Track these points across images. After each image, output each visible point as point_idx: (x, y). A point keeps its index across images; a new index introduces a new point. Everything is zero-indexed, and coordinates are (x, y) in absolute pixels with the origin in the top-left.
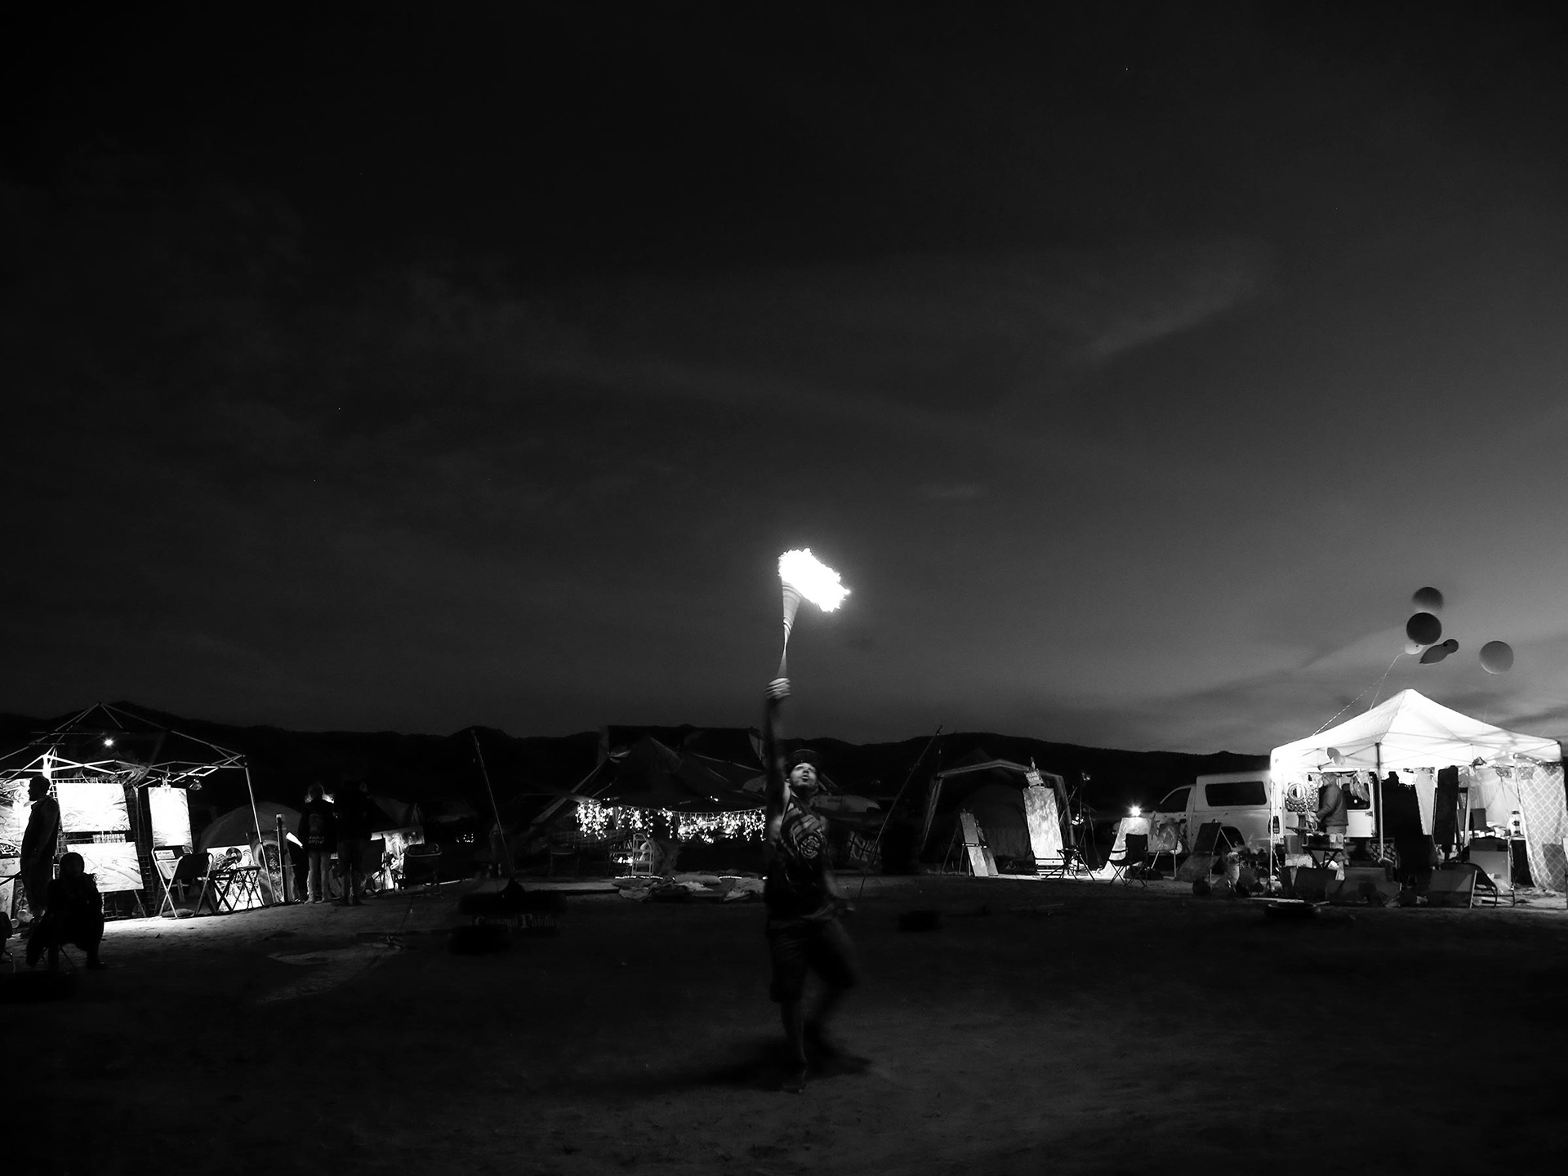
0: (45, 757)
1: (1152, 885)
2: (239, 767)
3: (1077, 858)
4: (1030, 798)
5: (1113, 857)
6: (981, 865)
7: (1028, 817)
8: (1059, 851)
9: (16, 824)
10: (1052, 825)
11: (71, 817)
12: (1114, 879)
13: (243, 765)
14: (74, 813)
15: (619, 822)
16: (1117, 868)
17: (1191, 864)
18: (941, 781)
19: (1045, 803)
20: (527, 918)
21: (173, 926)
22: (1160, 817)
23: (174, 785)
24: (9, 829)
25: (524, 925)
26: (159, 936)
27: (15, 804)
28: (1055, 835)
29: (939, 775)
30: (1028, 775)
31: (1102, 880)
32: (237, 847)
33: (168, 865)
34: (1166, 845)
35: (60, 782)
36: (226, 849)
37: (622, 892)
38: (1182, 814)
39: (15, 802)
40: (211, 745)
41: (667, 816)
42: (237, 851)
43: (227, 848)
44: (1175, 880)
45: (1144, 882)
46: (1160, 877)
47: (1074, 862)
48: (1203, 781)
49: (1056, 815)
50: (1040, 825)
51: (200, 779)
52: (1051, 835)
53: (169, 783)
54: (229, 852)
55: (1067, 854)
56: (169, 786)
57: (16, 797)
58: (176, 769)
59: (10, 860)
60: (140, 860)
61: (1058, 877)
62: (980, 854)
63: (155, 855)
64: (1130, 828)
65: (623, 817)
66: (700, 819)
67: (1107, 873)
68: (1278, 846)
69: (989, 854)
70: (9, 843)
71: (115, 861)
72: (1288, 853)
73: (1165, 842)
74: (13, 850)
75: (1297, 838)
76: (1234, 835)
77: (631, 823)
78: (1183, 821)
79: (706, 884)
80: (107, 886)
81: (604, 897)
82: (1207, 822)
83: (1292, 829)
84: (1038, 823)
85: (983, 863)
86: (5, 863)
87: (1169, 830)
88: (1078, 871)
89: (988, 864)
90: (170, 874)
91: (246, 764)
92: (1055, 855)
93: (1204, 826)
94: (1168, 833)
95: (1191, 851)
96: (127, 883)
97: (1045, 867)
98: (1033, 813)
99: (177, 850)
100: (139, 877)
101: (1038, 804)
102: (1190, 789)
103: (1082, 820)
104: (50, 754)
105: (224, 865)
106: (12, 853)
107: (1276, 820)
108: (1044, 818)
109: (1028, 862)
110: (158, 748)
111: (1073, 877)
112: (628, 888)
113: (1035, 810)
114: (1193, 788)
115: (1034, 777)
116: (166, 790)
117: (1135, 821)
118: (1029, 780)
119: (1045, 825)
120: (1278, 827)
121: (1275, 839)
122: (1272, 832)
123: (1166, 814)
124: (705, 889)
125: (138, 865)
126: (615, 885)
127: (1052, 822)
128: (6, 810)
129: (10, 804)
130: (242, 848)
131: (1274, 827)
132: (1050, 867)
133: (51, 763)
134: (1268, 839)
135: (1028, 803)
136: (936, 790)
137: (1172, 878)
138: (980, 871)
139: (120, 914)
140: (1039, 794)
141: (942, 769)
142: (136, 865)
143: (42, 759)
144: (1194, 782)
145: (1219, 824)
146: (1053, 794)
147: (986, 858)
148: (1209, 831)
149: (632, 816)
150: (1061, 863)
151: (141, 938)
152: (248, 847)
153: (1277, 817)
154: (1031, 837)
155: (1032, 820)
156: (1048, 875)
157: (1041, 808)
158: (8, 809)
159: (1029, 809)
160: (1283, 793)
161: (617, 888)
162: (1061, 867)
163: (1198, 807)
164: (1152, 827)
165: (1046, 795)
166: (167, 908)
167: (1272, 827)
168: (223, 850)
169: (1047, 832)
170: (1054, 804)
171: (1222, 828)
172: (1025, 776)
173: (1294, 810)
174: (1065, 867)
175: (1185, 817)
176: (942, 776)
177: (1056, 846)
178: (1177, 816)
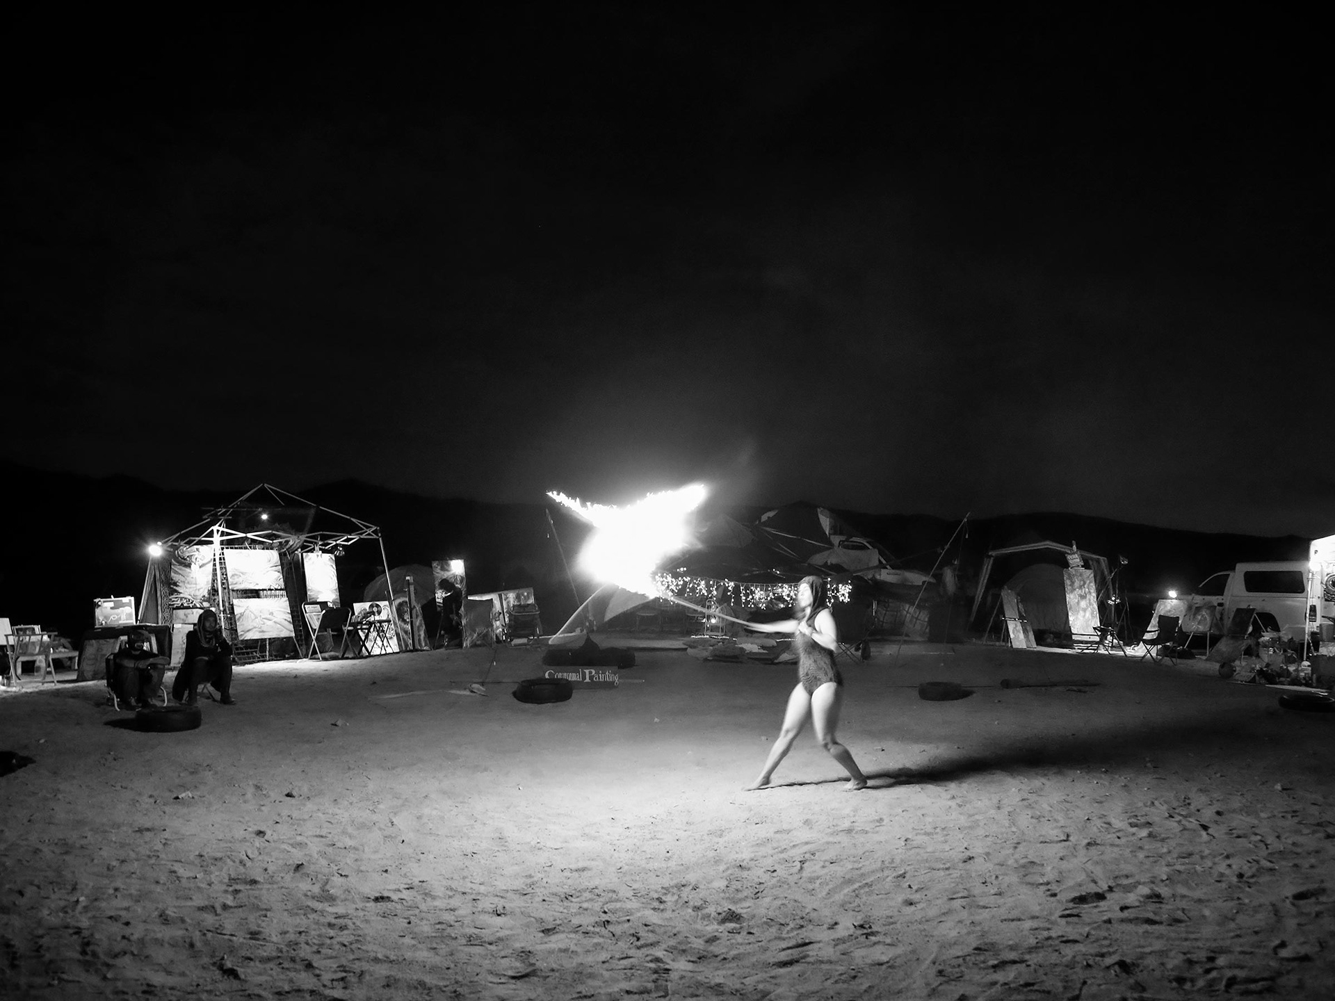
0: (215, 528)
1: (1183, 664)
2: (375, 537)
3: (1112, 635)
4: (1070, 578)
5: (1147, 636)
6: (1019, 637)
7: (1067, 595)
8: (1095, 628)
9: (194, 582)
10: (1090, 604)
11: (236, 577)
12: (1145, 656)
13: (378, 536)
14: (238, 573)
15: (688, 590)
16: (1148, 647)
17: (1224, 646)
18: (992, 558)
19: (1085, 583)
20: (590, 673)
21: (313, 668)
22: (1199, 599)
23: (324, 551)
24: (188, 586)
25: (587, 680)
26: (296, 677)
27: (193, 566)
28: (1092, 613)
29: (990, 553)
30: (1069, 557)
31: (1135, 657)
32: (378, 603)
33: (315, 618)
34: (1200, 627)
35: (227, 548)
36: (369, 604)
37: (689, 650)
38: (1221, 597)
39: (193, 564)
40: (352, 519)
41: (729, 586)
42: (378, 606)
43: (371, 603)
44: (1206, 660)
45: (1174, 659)
46: (1192, 656)
47: (1109, 638)
48: (1242, 568)
49: (1094, 595)
50: (1078, 603)
51: (343, 546)
52: (1088, 614)
53: (320, 549)
54: (371, 606)
55: (1103, 632)
56: (321, 552)
57: (194, 560)
58: (324, 538)
59: (189, 611)
60: (292, 613)
61: (1093, 651)
62: (1019, 627)
63: (305, 608)
64: (1166, 609)
65: (691, 586)
66: (758, 589)
67: (1138, 651)
68: (1313, 634)
69: (1029, 628)
70: (190, 597)
71: (272, 614)
72: (1323, 641)
73: (1199, 623)
74: (192, 603)
75: (1332, 627)
76: (1269, 621)
77: (697, 591)
78: (1221, 605)
79: (763, 647)
80: (265, 634)
81: (674, 654)
82: (1242, 607)
83: (1329, 618)
84: (1077, 601)
85: (1022, 636)
86: (186, 613)
87: (1204, 613)
88: (1112, 647)
89: (1026, 636)
90: (316, 624)
91: (380, 535)
92: (1092, 631)
93: (1239, 611)
94: (1203, 616)
95: (1225, 631)
96: (281, 631)
97: (1082, 642)
98: (1072, 592)
99: (323, 605)
100: (291, 627)
101: (1077, 584)
102: (1229, 575)
103: (1118, 601)
104: (220, 526)
105: (363, 618)
106: (191, 606)
107: (1313, 609)
108: (1083, 597)
109: (1065, 637)
110: (310, 521)
111: (1106, 652)
112: (695, 647)
113: (1075, 589)
114: (1232, 574)
115: (1075, 559)
116: (318, 556)
117: (1172, 602)
118: (1070, 562)
119: (1083, 604)
120: (1315, 616)
121: (1310, 627)
122: (1308, 620)
123: (1204, 597)
124: (762, 651)
125: (290, 616)
126: (684, 644)
127: (1090, 600)
128: (185, 570)
129: (189, 566)
130: (382, 604)
131: (1310, 615)
132: (1087, 642)
133: (220, 533)
134: (1303, 626)
135: (1068, 582)
136: (987, 567)
137: (1204, 658)
138: (1017, 643)
139: (276, 656)
140: (1078, 574)
141: (994, 549)
142: (289, 617)
143: (213, 530)
144: (1233, 569)
145: (1254, 609)
146: (1092, 575)
147: (1025, 631)
148: (1243, 616)
149: (699, 585)
150: (1097, 639)
151: (283, 677)
152: (387, 603)
153: (1315, 606)
154: (1070, 614)
155: (1071, 598)
156: (1083, 649)
157: (1080, 587)
158: (188, 570)
159: (1068, 588)
160: (1322, 583)
161: (686, 647)
162: (1096, 643)
163: (1236, 592)
164: (1190, 608)
165: (1085, 576)
166: (314, 652)
167: (1308, 615)
168: (367, 605)
169: (1085, 610)
170: (1093, 584)
171: (1257, 614)
172: (1066, 557)
173: (1331, 601)
174: (1101, 642)
175: (1223, 602)
176: (993, 555)
177: (1093, 623)
178: (1215, 600)
